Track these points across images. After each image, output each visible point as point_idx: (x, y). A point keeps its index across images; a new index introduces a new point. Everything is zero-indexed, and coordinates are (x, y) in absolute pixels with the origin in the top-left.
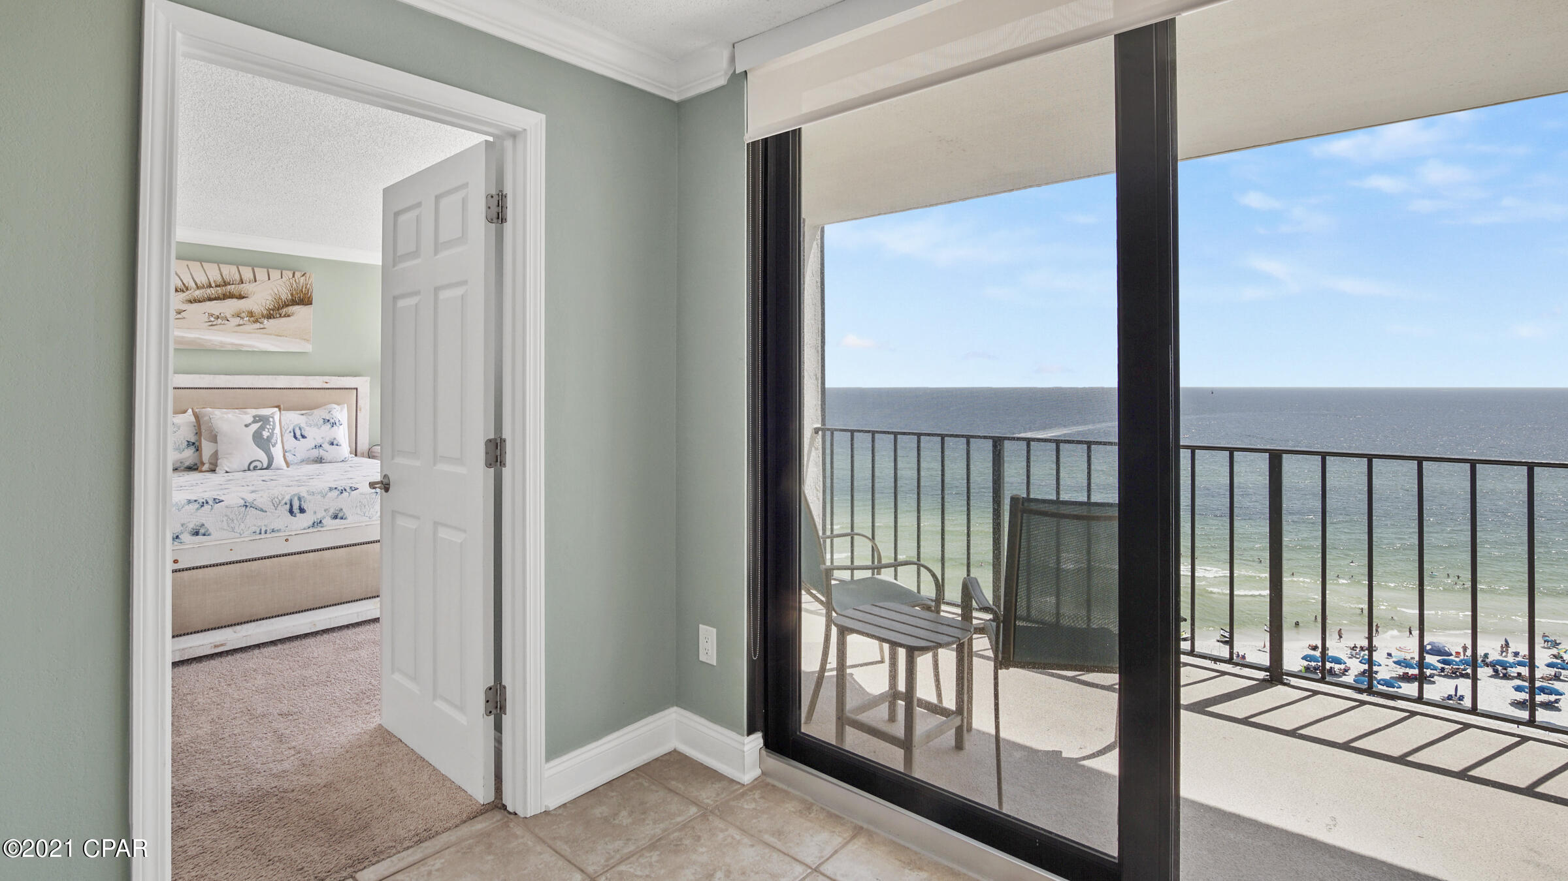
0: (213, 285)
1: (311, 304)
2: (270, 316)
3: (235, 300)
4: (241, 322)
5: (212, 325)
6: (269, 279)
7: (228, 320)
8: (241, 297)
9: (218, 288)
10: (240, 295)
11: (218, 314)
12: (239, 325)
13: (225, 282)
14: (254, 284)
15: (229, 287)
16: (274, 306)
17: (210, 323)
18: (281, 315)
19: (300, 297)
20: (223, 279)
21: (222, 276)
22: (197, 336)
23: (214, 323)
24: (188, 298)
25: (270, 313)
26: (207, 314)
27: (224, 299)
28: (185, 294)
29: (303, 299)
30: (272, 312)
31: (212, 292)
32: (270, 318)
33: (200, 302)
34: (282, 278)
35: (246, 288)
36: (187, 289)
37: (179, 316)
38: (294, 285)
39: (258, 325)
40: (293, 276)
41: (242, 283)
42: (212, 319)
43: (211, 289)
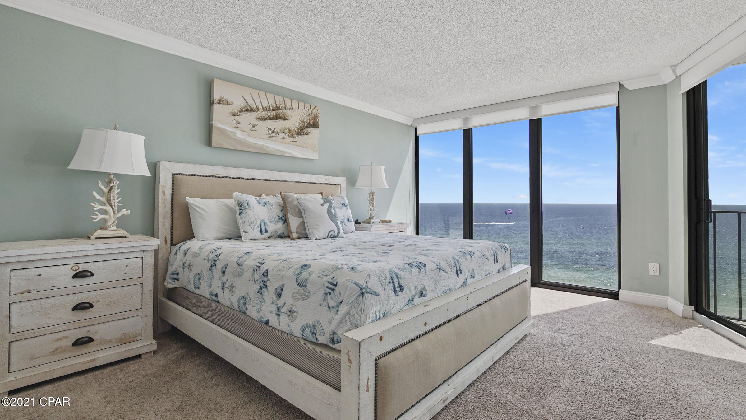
0: (271, 109)
1: (318, 128)
2: (299, 134)
3: (282, 121)
4: (285, 137)
5: (270, 137)
6: (299, 108)
7: (278, 134)
8: (285, 119)
9: (274, 112)
10: (285, 117)
11: (274, 130)
12: (284, 138)
13: (277, 107)
14: (292, 110)
15: (279, 111)
16: (301, 127)
17: (269, 135)
18: (304, 133)
19: (313, 122)
20: (276, 105)
21: (276, 103)
22: (263, 144)
23: (271, 135)
24: (258, 116)
25: (299, 131)
26: (268, 128)
27: (277, 120)
28: (257, 113)
29: (314, 124)
30: (300, 131)
31: (270, 113)
32: (299, 135)
33: (264, 120)
34: (305, 108)
35: (288, 113)
36: (258, 111)
37: (254, 129)
38: (311, 114)
39: (293, 139)
40: (310, 108)
41: (286, 109)
42: (271, 133)
43: (270, 111)
